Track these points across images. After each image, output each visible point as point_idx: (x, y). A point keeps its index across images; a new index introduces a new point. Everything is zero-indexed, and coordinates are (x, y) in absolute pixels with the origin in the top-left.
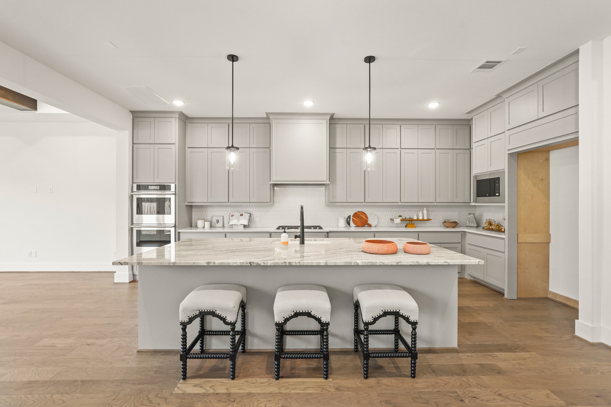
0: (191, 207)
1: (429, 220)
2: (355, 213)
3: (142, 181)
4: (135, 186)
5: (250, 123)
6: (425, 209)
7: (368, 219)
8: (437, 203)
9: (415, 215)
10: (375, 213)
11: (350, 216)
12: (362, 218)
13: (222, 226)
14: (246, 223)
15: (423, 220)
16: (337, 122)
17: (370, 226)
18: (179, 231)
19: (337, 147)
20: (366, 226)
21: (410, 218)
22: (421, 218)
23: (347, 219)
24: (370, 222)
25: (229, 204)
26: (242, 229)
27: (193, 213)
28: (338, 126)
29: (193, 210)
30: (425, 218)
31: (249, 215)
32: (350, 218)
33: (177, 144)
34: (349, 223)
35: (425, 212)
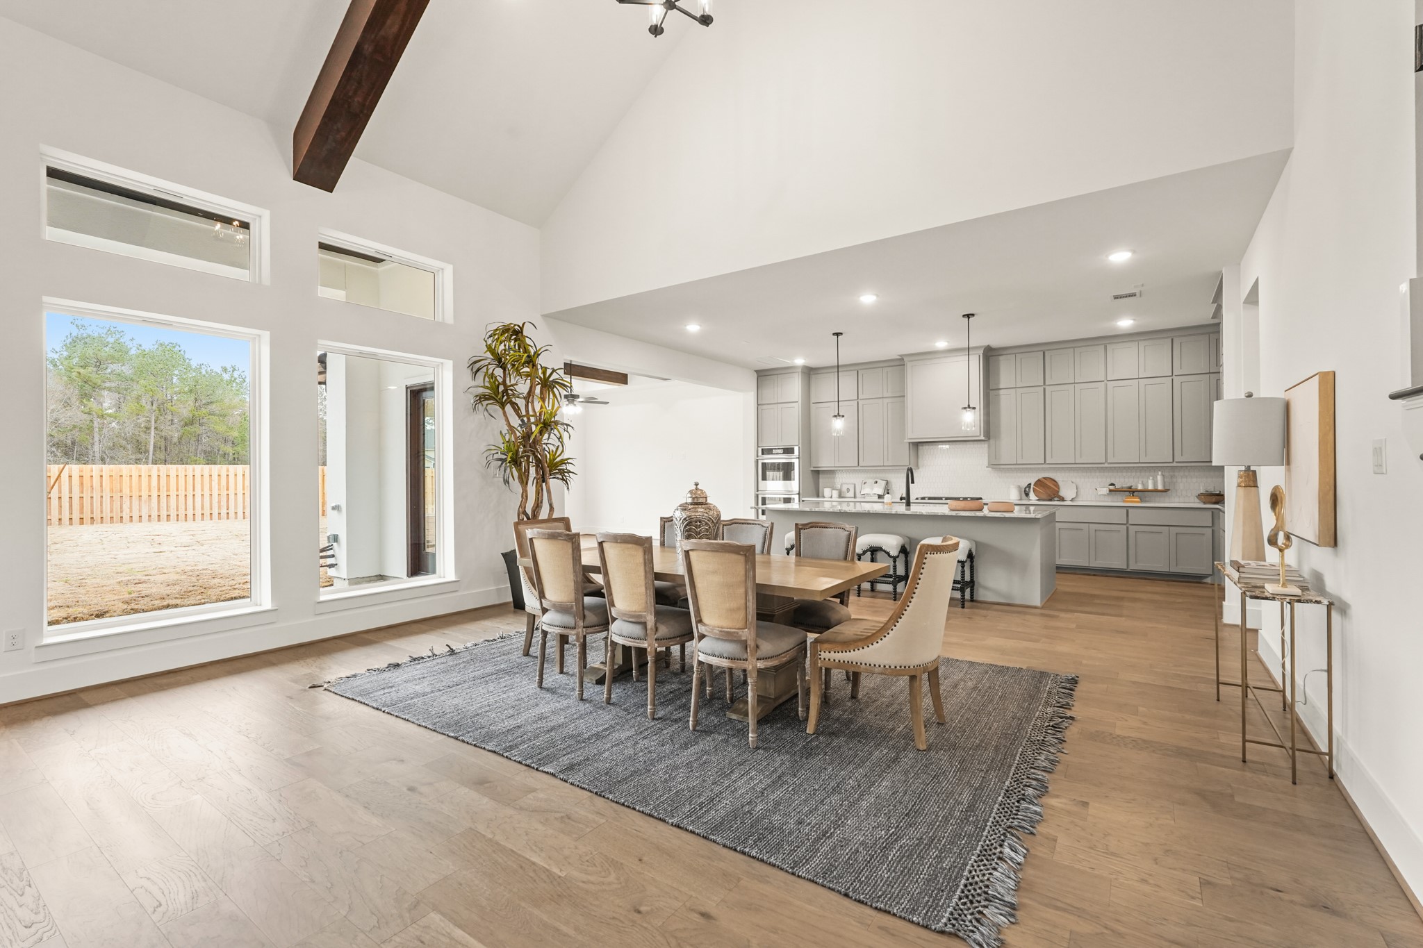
0: (818, 472)
1: (1165, 491)
2: (1039, 480)
3: (767, 445)
4: (760, 449)
5: (882, 367)
6: (1160, 473)
7: (1059, 489)
8: (1177, 462)
9: (1140, 482)
10: (1074, 480)
11: (1030, 484)
12: (1049, 487)
13: (853, 496)
14: (881, 493)
15: (1156, 491)
16: (1001, 353)
17: (1062, 499)
18: (803, 499)
19: (1001, 387)
20: (1056, 499)
21: (1130, 487)
22: (1150, 487)
23: (1025, 488)
24: (1062, 493)
25: (859, 468)
26: (876, 499)
27: (820, 480)
28: (1001, 358)
29: (820, 476)
30: (1160, 487)
31: (885, 482)
32: (1030, 488)
33: (800, 402)
34: (1027, 495)
35: (1159, 478)
